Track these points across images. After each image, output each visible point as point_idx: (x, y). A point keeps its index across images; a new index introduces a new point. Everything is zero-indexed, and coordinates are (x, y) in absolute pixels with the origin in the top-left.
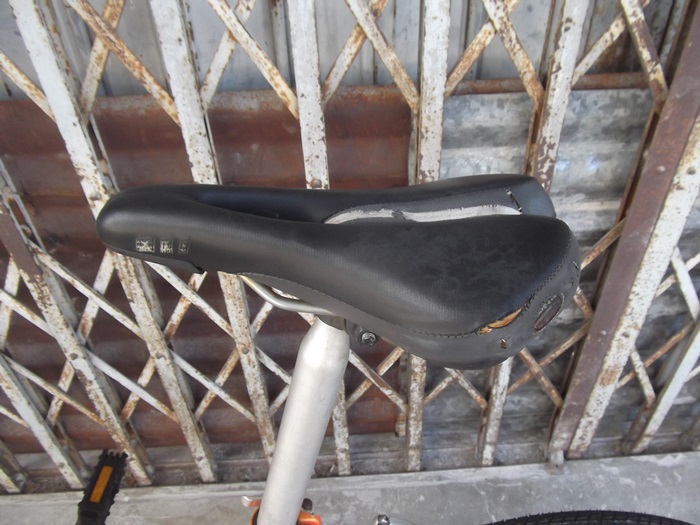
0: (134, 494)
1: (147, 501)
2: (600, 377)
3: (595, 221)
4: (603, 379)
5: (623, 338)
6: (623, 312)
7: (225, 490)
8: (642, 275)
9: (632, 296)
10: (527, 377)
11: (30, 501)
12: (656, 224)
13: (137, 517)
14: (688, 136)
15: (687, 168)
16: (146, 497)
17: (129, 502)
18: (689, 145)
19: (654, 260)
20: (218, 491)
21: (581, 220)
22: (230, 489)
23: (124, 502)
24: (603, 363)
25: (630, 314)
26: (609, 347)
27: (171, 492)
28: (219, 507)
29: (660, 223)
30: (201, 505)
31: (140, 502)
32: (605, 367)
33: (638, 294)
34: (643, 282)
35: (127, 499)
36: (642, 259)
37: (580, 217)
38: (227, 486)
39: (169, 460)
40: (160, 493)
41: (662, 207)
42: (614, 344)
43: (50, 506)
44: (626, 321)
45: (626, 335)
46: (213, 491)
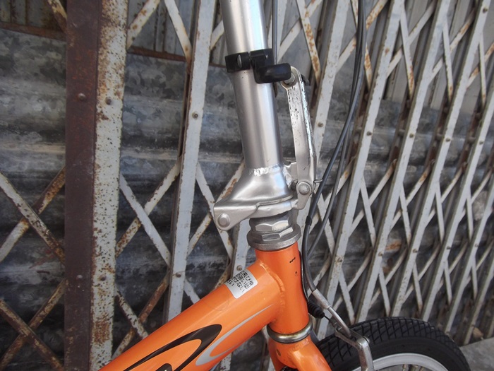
2: (93, 331)
3: (56, 162)
4: (96, 335)
5: (102, 283)
6: (93, 253)
8: (98, 209)
9: (95, 234)
10: (20, 343)
12: (95, 154)
14: (97, 68)
15: (104, 99)
18: (100, 75)
19: (104, 192)
21: (42, 161)
24: (91, 315)
25: (100, 254)
26: (91, 295)
29: (98, 153)
32: (95, 320)
33: (100, 231)
34: (101, 217)
36: (93, 191)
37: (41, 158)
41: (95, 137)
42: (96, 290)
44: (99, 263)
45: (103, 279)
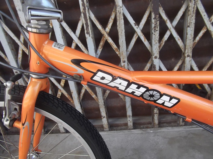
0: (154, 130)
1: (160, 132)
7: (190, 128)
11: (114, 133)
13: (159, 137)
16: (159, 131)
17: (153, 133)
20: (188, 128)
22: (192, 128)
23: (151, 133)
27: (168, 129)
28: (191, 133)
30: (183, 133)
31: (157, 132)
35: (152, 132)
38: (191, 126)
39: (162, 120)
40: (164, 130)
43: (122, 134)
46: (185, 128)
